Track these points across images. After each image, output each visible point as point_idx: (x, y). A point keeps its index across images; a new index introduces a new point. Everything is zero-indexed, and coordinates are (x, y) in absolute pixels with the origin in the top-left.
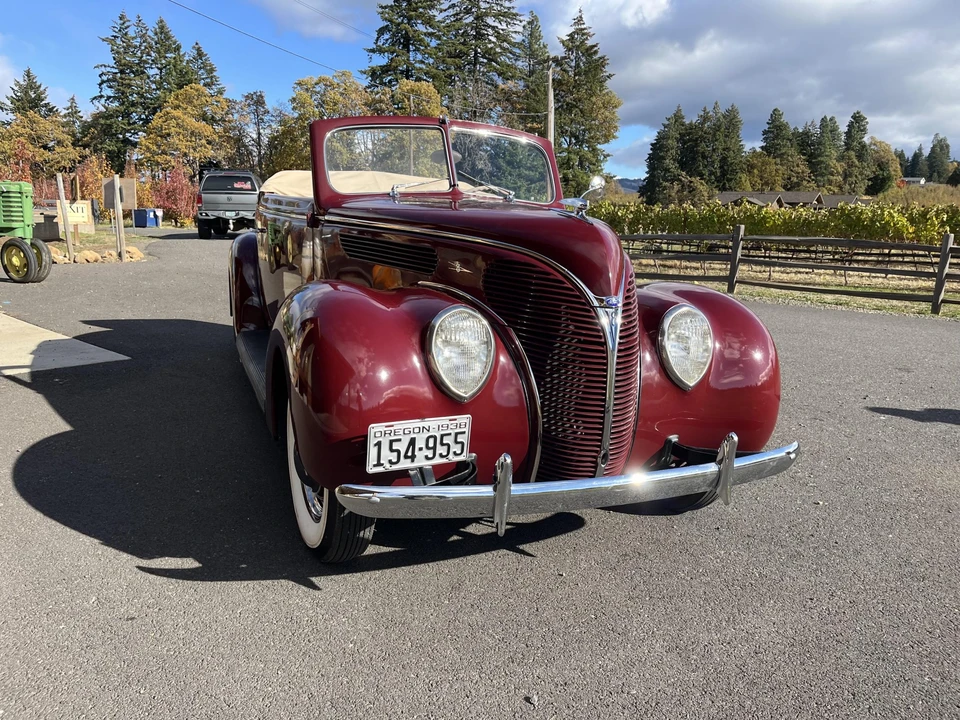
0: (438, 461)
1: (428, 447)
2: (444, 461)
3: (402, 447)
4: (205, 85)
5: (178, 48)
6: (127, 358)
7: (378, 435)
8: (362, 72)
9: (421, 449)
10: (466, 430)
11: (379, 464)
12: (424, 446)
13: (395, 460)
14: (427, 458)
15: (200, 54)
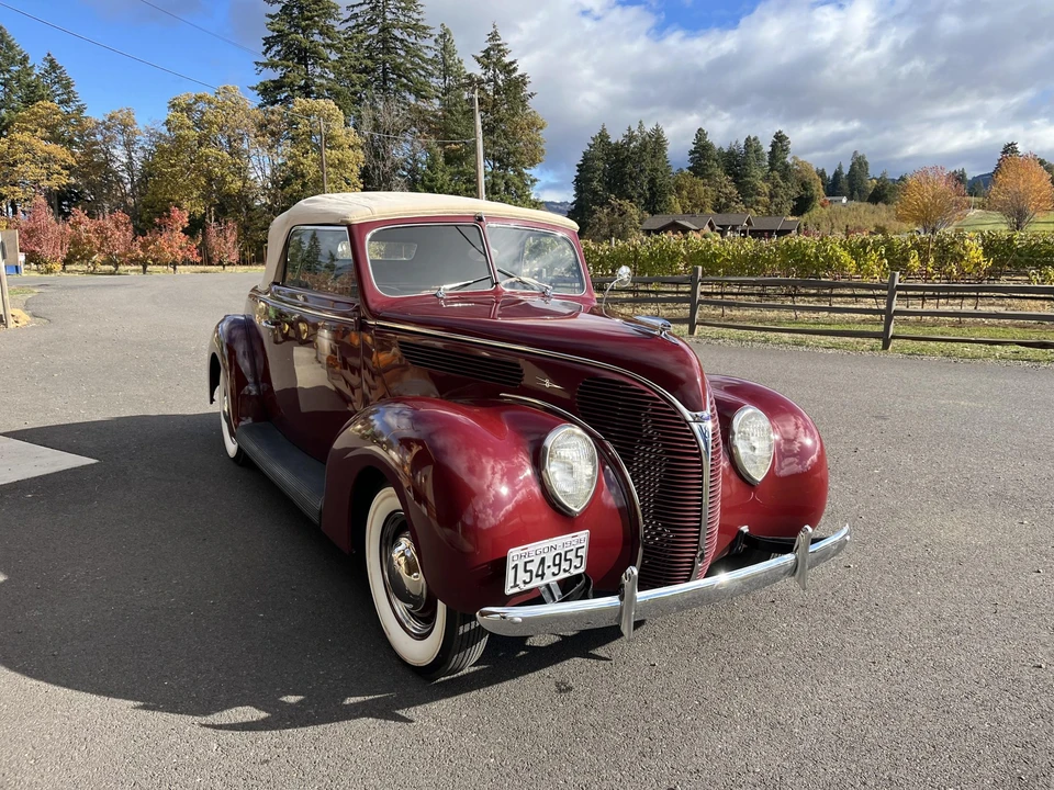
0: (563, 575)
1: (555, 565)
2: (567, 575)
3: (533, 567)
4: (61, 102)
5: (25, 59)
6: (93, 461)
7: (515, 558)
8: (253, 88)
9: (549, 567)
10: (584, 544)
11: (516, 585)
12: (551, 564)
13: (528, 580)
14: (554, 574)
15: (53, 66)
